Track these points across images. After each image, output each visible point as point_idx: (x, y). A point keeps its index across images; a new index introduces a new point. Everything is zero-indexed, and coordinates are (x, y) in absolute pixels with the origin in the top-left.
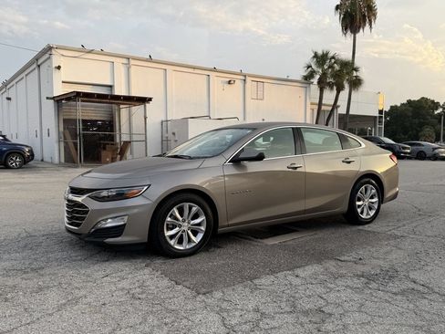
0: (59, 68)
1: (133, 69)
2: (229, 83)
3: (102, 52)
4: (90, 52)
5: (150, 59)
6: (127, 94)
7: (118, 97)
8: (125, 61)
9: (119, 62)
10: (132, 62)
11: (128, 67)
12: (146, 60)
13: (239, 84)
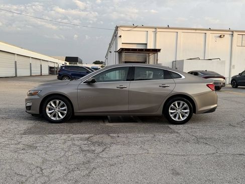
0: (120, 36)
1: (158, 34)
2: (220, 37)
3: (143, 27)
4: (136, 27)
5: (168, 27)
6: (154, 48)
7: (149, 50)
8: (154, 30)
9: (151, 31)
10: (158, 30)
11: (155, 33)
12: (166, 28)
13: (227, 37)
